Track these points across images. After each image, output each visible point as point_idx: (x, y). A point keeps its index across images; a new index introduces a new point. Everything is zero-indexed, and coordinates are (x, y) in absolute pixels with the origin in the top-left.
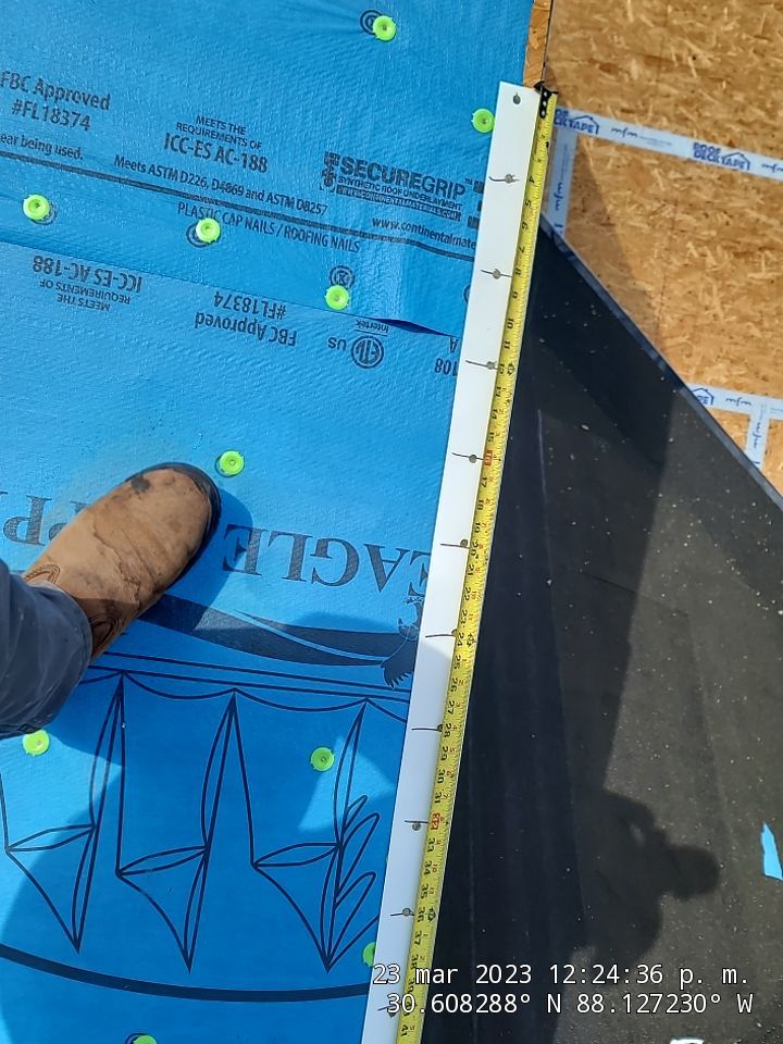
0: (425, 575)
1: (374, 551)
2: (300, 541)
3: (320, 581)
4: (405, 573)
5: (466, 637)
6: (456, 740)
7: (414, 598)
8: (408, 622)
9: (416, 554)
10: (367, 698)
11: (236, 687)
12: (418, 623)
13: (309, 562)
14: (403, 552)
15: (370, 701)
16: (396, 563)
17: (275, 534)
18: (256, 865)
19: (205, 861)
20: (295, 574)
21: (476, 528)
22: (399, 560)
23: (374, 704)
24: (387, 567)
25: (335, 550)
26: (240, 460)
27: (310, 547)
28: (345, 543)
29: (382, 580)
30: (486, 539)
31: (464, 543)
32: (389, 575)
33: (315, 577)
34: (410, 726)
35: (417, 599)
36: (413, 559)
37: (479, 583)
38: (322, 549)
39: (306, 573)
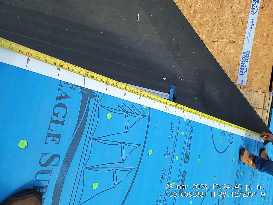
0: (67, 83)
1: (58, 98)
2: (53, 121)
3: (65, 115)
4: (65, 89)
5: (86, 73)
6: (110, 80)
7: (73, 87)
8: (80, 90)
9: (60, 85)
10: (97, 104)
11: (90, 138)
12: (80, 87)
13: (59, 119)
14: (59, 89)
15: (98, 103)
16: (63, 92)
17: (50, 129)
18: (127, 132)
19: (124, 143)
20: (62, 123)
21: (54, 64)
22: (61, 90)
23: (99, 102)
24: (64, 95)
25: (56, 111)
26: (22, 141)
27: (55, 118)
28: (55, 107)
29: (67, 97)
30: (58, 61)
31: (59, 69)
32: (66, 94)
33: (64, 117)
34: (105, 93)
35: (74, 87)
36: (62, 86)
37: (72, 66)
38: (56, 115)
39: (62, 120)
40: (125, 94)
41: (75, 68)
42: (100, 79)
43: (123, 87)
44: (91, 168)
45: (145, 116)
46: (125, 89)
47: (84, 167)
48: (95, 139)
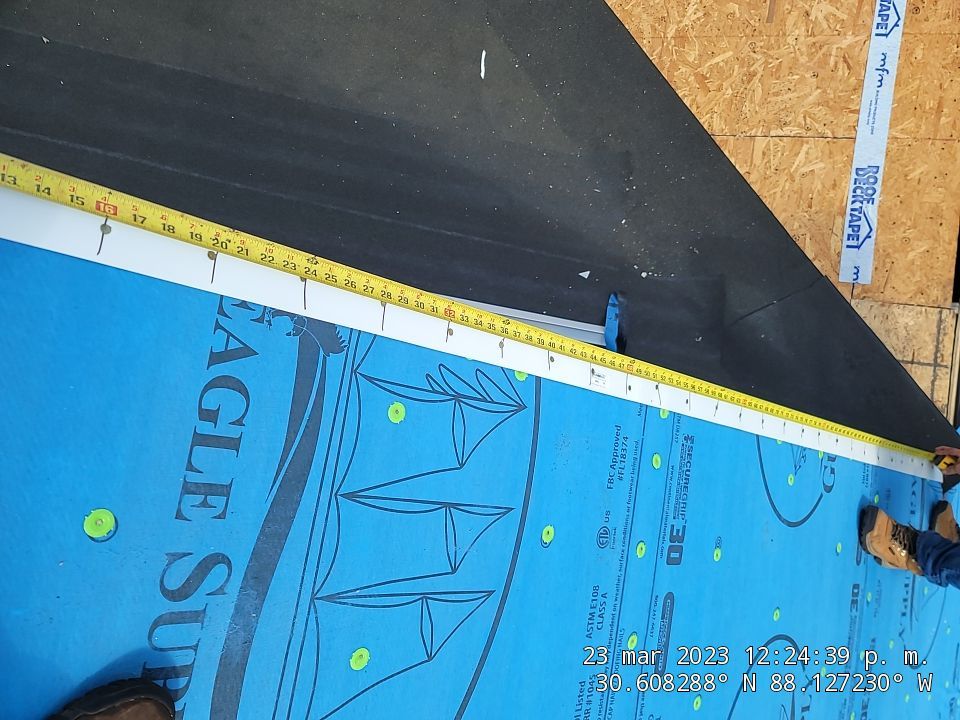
0: (244, 304)
1: (215, 358)
2: (200, 440)
3: (243, 416)
4: (239, 325)
5: (309, 265)
6: (395, 288)
7: (267, 318)
8: (290, 326)
9: (221, 311)
10: (354, 371)
11: (334, 494)
12: (292, 315)
13: (223, 429)
14: (218, 326)
15: (357, 368)
16: (230, 334)
17: (190, 467)
18: (462, 465)
19: (455, 506)
20: (234, 444)
21: (195, 238)
22: (227, 331)
23: (359, 365)
24: (234, 345)
25: (209, 404)
26: (96, 514)
27: (206, 428)
28: (205, 390)
29: (246, 352)
30: (209, 229)
31: (212, 256)
32: (243, 343)
33: (239, 422)
34: (379, 333)
35: (268, 316)
36: (226, 316)
37: (257, 245)
38: (209, 416)
39: (233, 432)
40: (450, 332)
41: (271, 251)
42: (360, 287)
43: (441, 311)
44: (343, 598)
45: (521, 407)
46: (449, 315)
47: (318, 596)
48: (351, 496)
